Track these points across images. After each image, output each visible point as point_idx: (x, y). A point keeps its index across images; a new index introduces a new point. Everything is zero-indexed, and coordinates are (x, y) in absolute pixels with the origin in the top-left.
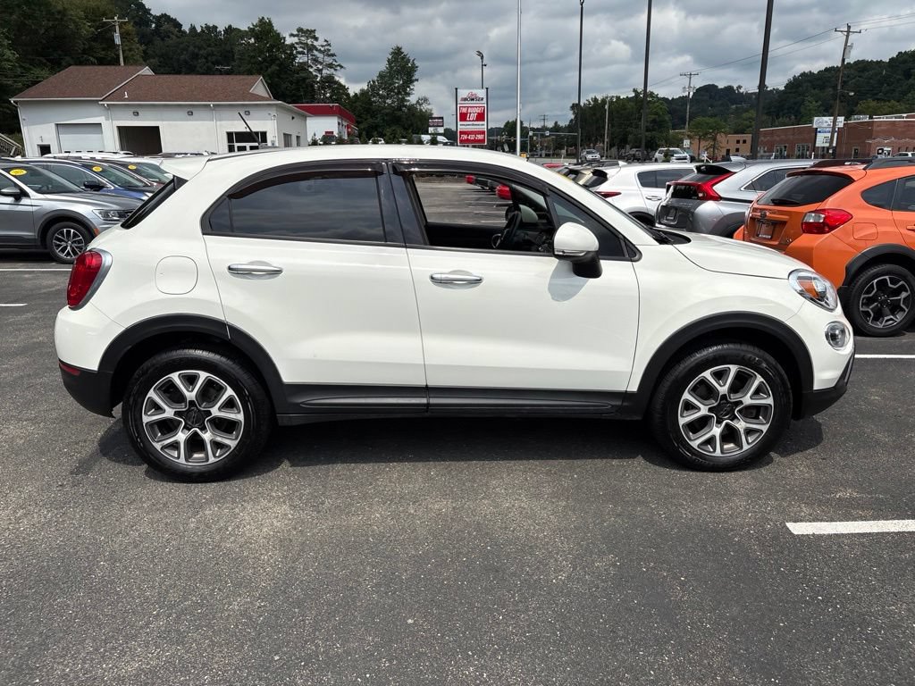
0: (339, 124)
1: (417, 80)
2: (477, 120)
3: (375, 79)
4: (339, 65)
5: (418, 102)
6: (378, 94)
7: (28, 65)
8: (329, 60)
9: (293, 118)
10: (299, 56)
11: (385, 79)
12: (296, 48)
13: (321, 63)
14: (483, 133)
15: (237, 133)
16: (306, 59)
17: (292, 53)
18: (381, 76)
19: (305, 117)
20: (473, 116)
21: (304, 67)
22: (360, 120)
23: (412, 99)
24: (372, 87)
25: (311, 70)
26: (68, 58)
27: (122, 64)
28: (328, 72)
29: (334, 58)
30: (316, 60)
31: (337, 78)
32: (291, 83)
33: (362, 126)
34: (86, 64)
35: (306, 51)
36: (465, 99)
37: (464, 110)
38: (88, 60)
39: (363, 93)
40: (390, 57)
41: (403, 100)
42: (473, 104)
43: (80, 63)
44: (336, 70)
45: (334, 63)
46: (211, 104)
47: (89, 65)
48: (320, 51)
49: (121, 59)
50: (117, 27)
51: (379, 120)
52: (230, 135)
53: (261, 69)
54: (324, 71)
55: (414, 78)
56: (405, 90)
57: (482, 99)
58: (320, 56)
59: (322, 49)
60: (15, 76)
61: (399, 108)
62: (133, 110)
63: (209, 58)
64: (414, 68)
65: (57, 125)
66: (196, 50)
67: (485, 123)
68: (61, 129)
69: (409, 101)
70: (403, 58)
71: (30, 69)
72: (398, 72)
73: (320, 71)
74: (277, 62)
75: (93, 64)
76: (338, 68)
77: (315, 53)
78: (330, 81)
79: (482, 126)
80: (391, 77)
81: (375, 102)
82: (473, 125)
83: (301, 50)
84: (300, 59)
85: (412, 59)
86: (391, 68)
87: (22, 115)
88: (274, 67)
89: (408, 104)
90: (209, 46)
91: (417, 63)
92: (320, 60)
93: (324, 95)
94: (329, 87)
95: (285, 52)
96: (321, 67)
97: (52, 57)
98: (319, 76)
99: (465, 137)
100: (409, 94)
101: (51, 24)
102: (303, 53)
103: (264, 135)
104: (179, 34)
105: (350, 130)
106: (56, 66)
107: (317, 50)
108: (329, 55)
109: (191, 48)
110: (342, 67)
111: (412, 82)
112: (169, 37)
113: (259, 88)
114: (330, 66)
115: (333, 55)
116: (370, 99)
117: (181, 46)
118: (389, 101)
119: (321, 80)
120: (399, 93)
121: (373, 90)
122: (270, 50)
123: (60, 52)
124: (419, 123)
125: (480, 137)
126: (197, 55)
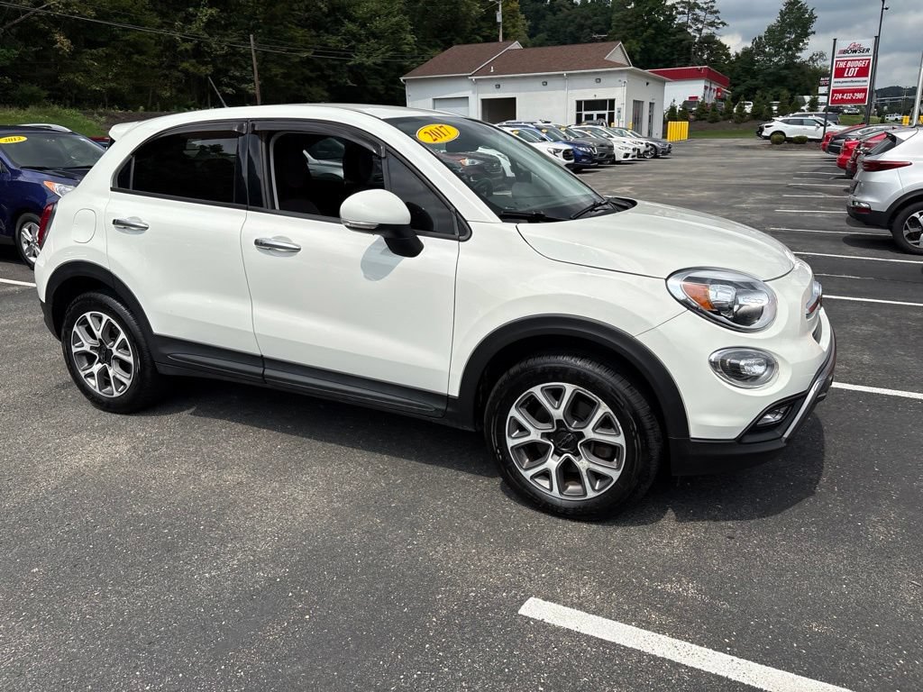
0: (706, 88)
1: (814, 33)
2: (857, 76)
3: (763, 34)
4: (722, 23)
5: (811, 58)
6: (764, 52)
7: (426, 48)
8: (710, 18)
9: (647, 84)
10: (678, 16)
11: (774, 35)
12: (677, 8)
13: (702, 22)
14: (864, 91)
15: (586, 102)
16: (685, 19)
17: (671, 14)
18: (770, 31)
19: (664, 82)
20: (853, 71)
21: (682, 28)
22: (737, 82)
23: (804, 56)
24: (758, 44)
25: (689, 30)
26: (458, 39)
27: (501, 40)
28: (709, 31)
29: (718, 15)
30: (697, 20)
31: (718, 38)
32: (666, 46)
33: (738, 89)
34: (473, 43)
35: (686, 11)
36: (845, 52)
37: (842, 65)
38: (475, 39)
39: (746, 52)
40: (783, 8)
41: (794, 56)
42: (857, 56)
43: (468, 42)
44: (717, 28)
45: (716, 21)
46: (565, 73)
47: (476, 43)
48: (702, 9)
49: (501, 36)
50: (500, 6)
51: (759, 82)
52: (579, 103)
53: (636, 34)
54: (705, 31)
55: (810, 31)
56: (796, 45)
57: (868, 50)
58: (702, 14)
59: (705, 6)
60: (412, 58)
61: (787, 67)
62: (496, 83)
63: (594, 28)
64: (812, 19)
65: (434, 100)
66: (583, 21)
67: (868, 79)
68: (437, 104)
69: (800, 57)
70: (799, 9)
71: (427, 51)
72: (791, 25)
73: (699, 31)
74: (654, 25)
75: (479, 42)
76: (721, 26)
77: (697, 11)
78: (710, 41)
79: (864, 82)
80: (783, 32)
81: (758, 61)
82: (852, 81)
83: (681, 9)
84: (680, 19)
85: (810, 9)
86: (783, 20)
87: (408, 92)
88: (651, 31)
89: (798, 61)
90: (595, 15)
91: (816, 13)
92: (702, 19)
93: (701, 56)
94: (707, 48)
95: (664, 14)
96: (700, 26)
97: (445, 38)
98: (698, 36)
99: (840, 96)
100: (801, 50)
101: (448, 8)
102: (683, 13)
103: (612, 102)
104: (569, 6)
105: (719, 94)
106: (448, 44)
107: (699, 8)
108: (712, 13)
109: (579, 19)
110: (724, 24)
111: (807, 35)
112: (560, 10)
113: (617, 54)
114: (712, 24)
115: (716, 12)
116: (752, 59)
117: (570, 18)
118: (776, 60)
119: (700, 42)
120: (789, 49)
121: (758, 47)
122: (648, 13)
123: (452, 33)
124: (808, 82)
125: (860, 96)
126: (583, 25)
